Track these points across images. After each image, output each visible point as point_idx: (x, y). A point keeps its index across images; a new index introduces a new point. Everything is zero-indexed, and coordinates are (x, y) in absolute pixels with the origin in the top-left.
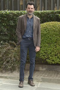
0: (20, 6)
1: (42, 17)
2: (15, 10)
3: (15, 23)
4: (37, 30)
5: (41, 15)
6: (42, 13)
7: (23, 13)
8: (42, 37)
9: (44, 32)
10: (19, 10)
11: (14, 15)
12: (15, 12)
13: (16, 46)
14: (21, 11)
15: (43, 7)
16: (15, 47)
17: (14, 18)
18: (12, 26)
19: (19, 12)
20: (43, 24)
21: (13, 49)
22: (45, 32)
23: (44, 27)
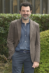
0: (13, 8)
1: (42, 23)
2: (6, 13)
3: (7, 30)
4: (35, 40)
5: (41, 20)
6: (42, 17)
7: (17, 17)
8: (43, 49)
9: (45, 42)
10: (12, 13)
11: (5, 19)
12: (7, 15)
13: (8, 61)
14: (15, 14)
15: (44, 9)
16: (5, 62)
17: (5, 24)
18: (2, 34)
19: (12, 15)
20: (43, 32)
21: (3, 66)
22: (47, 43)
23: (46, 37)
